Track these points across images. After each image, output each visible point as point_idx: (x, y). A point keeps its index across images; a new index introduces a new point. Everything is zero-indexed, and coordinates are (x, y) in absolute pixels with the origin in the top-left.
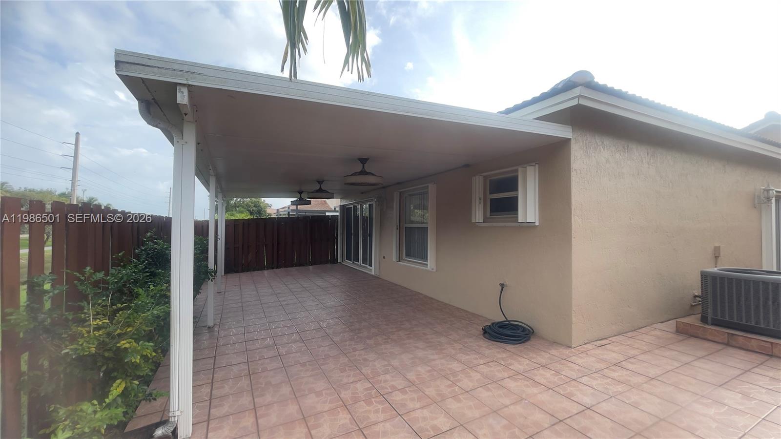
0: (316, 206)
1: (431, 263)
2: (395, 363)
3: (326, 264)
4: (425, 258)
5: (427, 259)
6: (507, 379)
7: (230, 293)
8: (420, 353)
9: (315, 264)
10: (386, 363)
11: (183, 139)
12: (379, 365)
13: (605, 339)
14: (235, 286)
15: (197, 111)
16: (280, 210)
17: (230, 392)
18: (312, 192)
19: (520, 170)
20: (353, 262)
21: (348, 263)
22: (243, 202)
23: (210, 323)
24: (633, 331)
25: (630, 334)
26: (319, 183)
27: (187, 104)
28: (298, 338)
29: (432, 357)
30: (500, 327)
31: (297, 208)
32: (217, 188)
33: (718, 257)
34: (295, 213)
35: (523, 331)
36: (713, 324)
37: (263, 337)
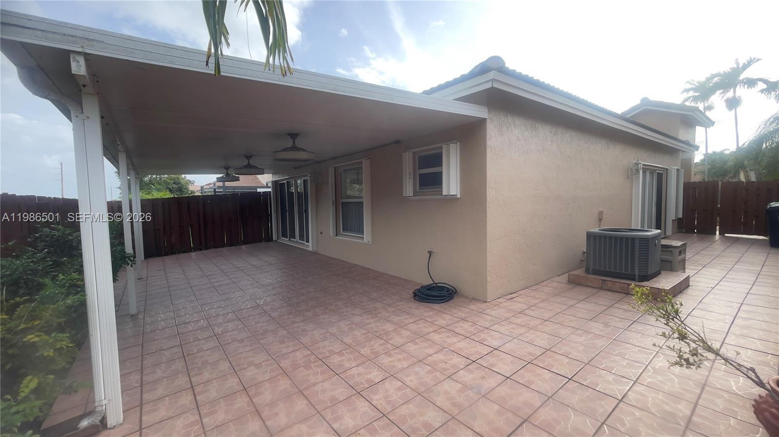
0: (245, 182)
1: (367, 236)
2: (333, 330)
3: (260, 242)
4: (361, 231)
5: (363, 233)
6: (432, 333)
7: (154, 278)
8: (357, 319)
9: (247, 244)
10: (325, 331)
11: (83, 113)
12: (317, 334)
13: (515, 293)
14: (159, 270)
15: (97, 82)
16: (205, 187)
17: (163, 375)
18: (240, 168)
19: (444, 147)
20: (289, 239)
21: (285, 241)
22: (160, 179)
23: (133, 310)
24: (537, 284)
25: (533, 288)
26: (247, 158)
27: (86, 75)
28: (234, 317)
29: (368, 321)
30: (429, 289)
31: (224, 184)
32: (128, 165)
33: (602, 219)
34: (222, 190)
35: (447, 292)
36: (593, 274)
37: (195, 319)
